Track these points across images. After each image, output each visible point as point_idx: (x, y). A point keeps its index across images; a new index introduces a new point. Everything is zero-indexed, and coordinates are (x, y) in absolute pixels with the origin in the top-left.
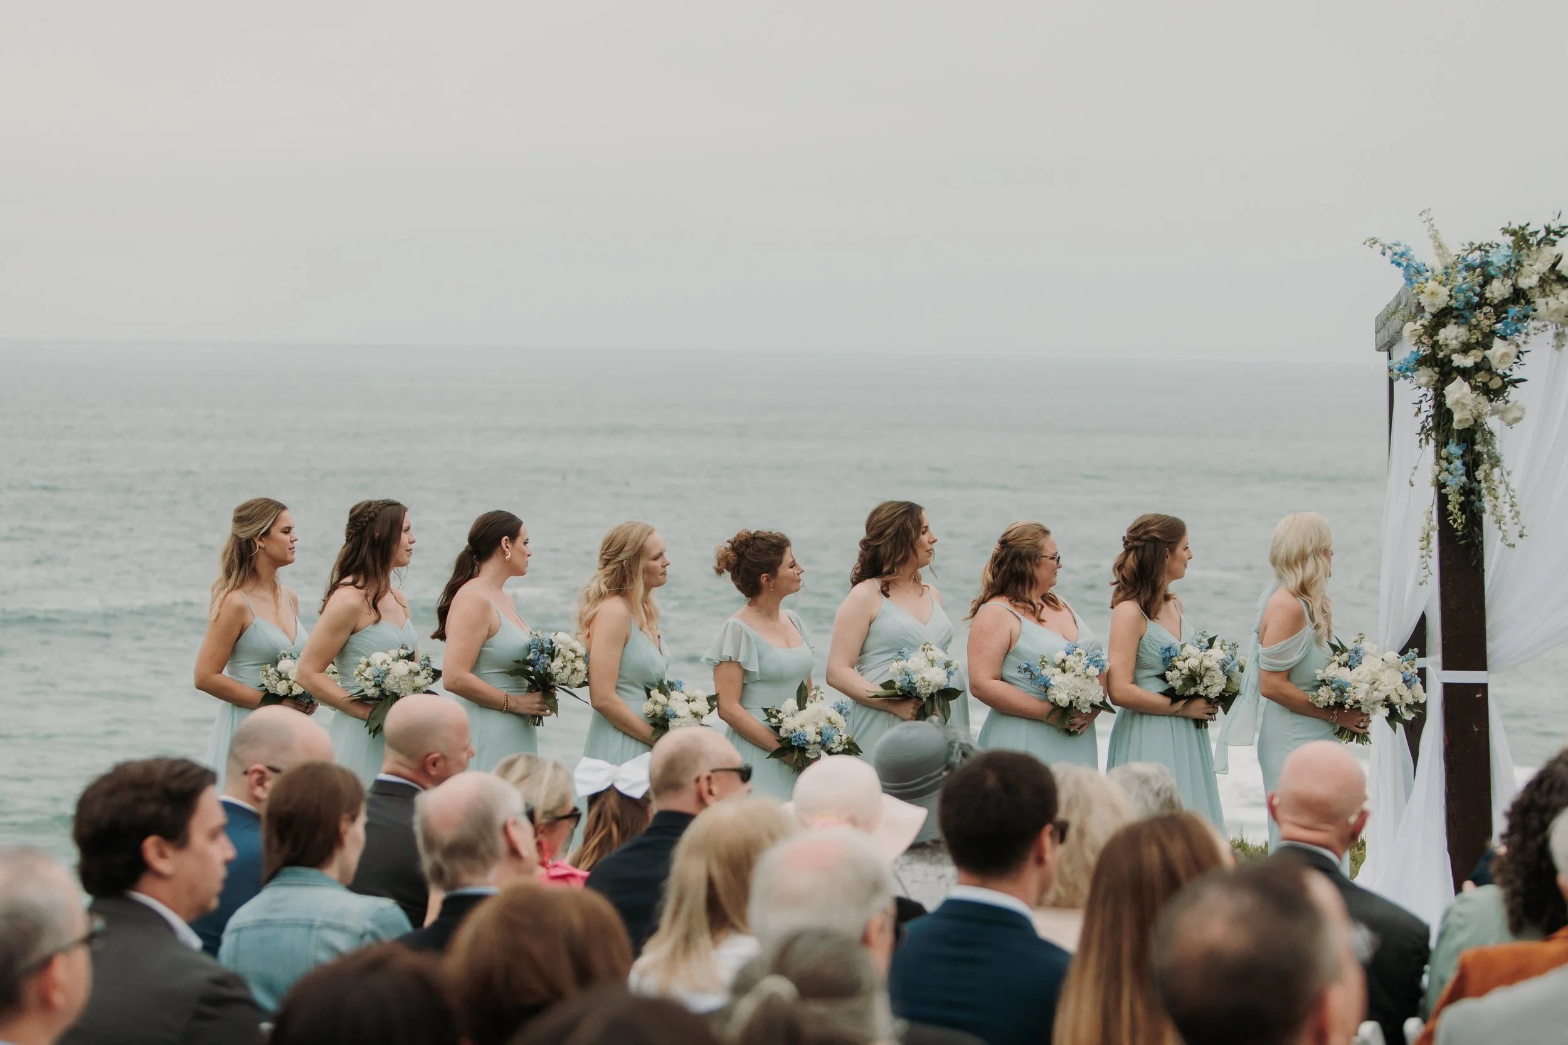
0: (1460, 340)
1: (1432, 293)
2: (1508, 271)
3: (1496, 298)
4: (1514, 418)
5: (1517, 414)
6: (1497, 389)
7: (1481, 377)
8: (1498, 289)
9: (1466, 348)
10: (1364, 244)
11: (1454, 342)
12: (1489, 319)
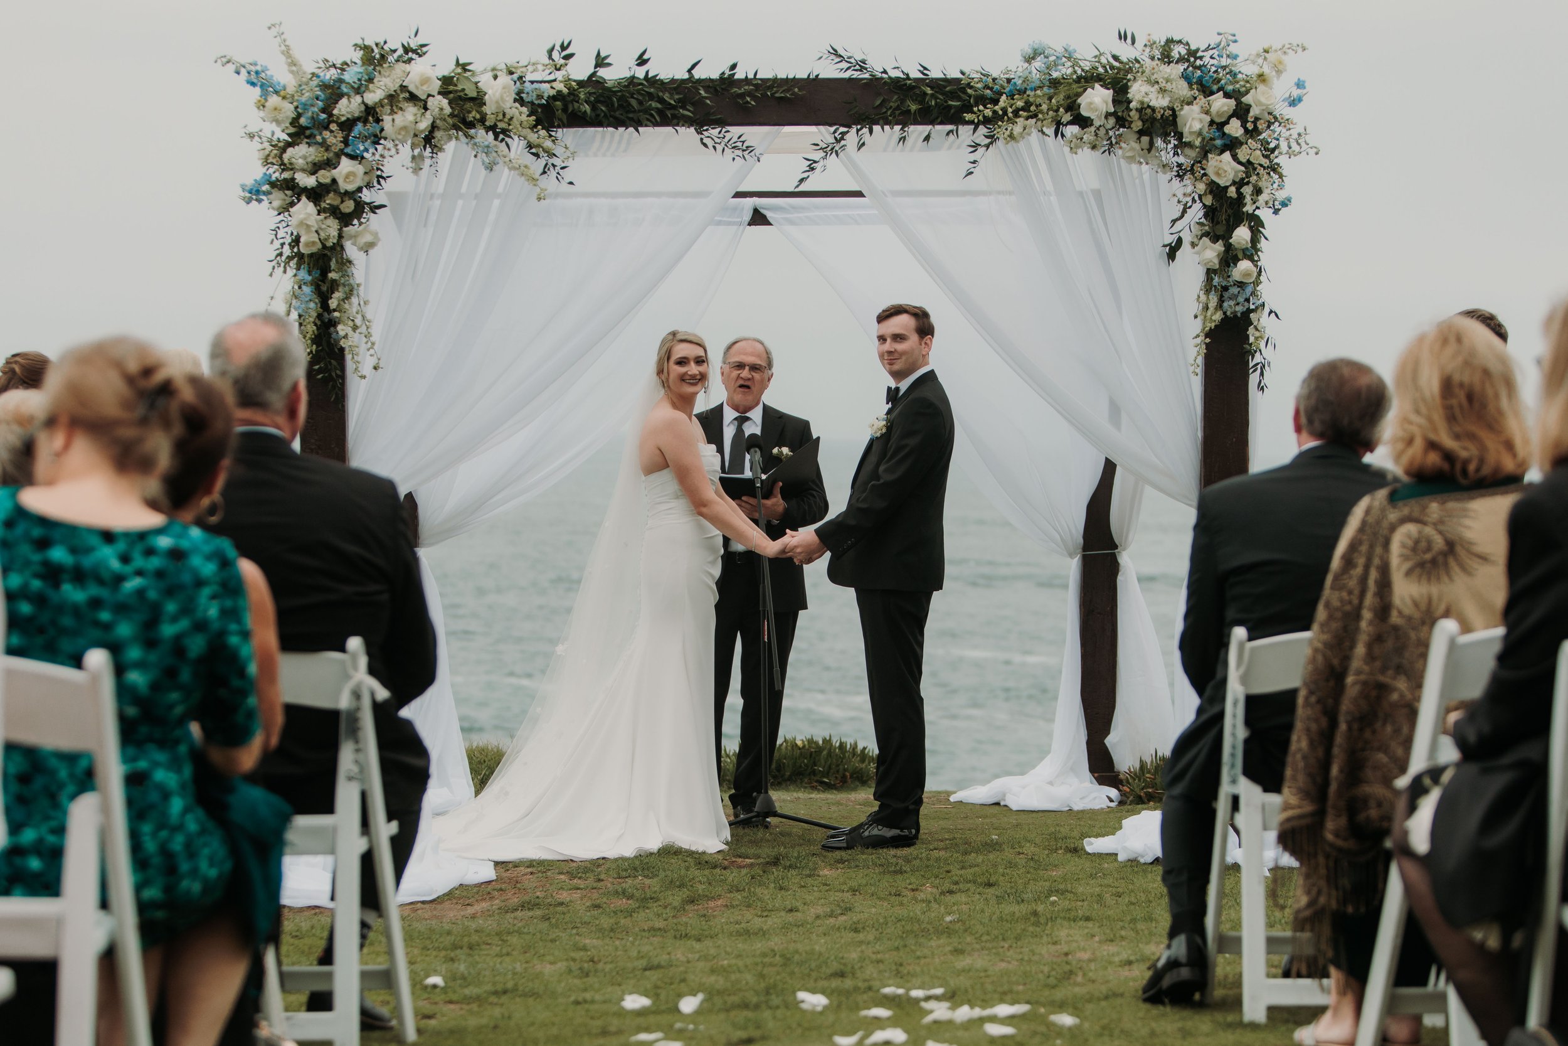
0: (309, 160)
1: (276, 109)
2: (359, 88)
3: (343, 115)
4: (366, 243)
5: (368, 238)
6: (350, 213)
7: (330, 200)
8: (347, 107)
9: (315, 168)
10: (216, 62)
11: (301, 161)
12: (335, 137)
